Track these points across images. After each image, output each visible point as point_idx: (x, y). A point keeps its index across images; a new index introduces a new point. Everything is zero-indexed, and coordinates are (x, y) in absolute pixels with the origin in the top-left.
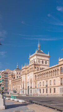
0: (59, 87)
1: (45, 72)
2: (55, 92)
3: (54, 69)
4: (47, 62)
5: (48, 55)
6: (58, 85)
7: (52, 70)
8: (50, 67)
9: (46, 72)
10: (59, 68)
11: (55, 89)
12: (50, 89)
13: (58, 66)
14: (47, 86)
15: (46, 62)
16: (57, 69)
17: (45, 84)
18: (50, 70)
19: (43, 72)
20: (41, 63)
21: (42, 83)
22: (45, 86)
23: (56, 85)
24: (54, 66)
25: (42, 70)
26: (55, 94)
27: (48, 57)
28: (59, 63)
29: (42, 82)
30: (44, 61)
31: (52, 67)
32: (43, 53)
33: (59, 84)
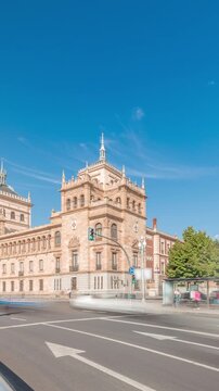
0: (53, 278)
1: (17, 239)
2: (41, 289)
3: (40, 234)
4: (26, 216)
5: (28, 200)
6: (50, 273)
7: (36, 236)
8: (31, 229)
9: (21, 238)
10: (53, 232)
11: (41, 282)
12: (31, 282)
13: (49, 228)
14: (21, 274)
15: (22, 216)
16: (46, 235)
17: (17, 270)
18: (30, 236)
19: (12, 240)
20: (8, 217)
21: (8, 267)
22: (17, 275)
23: (46, 273)
24: (41, 227)
25: (8, 235)
26: (41, 293)
27: (29, 205)
28: (52, 221)
29: (8, 263)
30: (17, 214)
31: (36, 228)
32: (13, 193)
33: (53, 270)
